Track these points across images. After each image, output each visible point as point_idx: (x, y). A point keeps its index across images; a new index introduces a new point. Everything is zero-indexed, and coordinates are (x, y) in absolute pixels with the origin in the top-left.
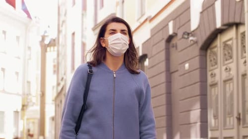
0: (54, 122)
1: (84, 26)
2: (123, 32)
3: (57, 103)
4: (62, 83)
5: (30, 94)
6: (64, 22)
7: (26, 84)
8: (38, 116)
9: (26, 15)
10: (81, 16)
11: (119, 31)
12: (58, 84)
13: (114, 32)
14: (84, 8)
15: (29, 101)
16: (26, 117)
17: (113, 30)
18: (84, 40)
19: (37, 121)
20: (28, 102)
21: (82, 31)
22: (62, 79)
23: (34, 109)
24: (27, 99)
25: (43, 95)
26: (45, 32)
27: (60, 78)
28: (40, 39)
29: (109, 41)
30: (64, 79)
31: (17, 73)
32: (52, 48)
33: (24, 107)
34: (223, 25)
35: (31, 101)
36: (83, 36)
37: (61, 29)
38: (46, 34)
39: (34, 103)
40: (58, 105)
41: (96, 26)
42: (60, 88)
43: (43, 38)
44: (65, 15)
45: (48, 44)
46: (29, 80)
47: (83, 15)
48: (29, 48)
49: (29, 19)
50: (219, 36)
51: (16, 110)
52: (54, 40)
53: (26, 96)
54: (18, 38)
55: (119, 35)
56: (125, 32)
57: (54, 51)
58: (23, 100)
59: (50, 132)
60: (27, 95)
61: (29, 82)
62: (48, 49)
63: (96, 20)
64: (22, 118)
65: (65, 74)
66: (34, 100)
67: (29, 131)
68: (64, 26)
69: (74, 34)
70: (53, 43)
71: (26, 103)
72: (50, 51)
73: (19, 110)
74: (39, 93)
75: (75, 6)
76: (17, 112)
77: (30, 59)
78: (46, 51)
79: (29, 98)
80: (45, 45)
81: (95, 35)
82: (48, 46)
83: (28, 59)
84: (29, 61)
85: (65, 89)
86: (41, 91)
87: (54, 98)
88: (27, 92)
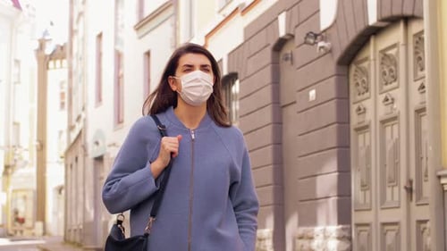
1: (120, 23)
3: (69, 162)
4: (79, 126)
5: (19, 146)
6: (81, 14)
7: (11, 127)
8: (33, 185)
12: (71, 128)
15: (16, 157)
16: (11, 188)
17: (189, 65)
18: (118, 47)
19: (31, 195)
20: (15, 161)
21: (116, 30)
22: (79, 118)
23: (26, 174)
24: (14, 154)
25: (42, 147)
26: (46, 33)
27: (75, 117)
28: (37, 46)
30: (82, 118)
32: (58, 62)
33: (8, 168)
35: (21, 159)
36: (117, 39)
37: (75, 27)
38: (47, 38)
39: (26, 163)
40: (71, 166)
41: (140, 22)
42: (74, 135)
43: (42, 47)
44: (84, 2)
45: (52, 54)
46: (17, 120)
48: (17, 62)
50: (372, 41)
52: (62, 48)
53: (11, 149)
56: (208, 68)
57: (61, 67)
58: (7, 156)
60: (14, 146)
62: (51, 64)
63: (141, 10)
64: (5, 190)
65: (83, 109)
66: (26, 156)
67: (16, 213)
68: (82, 19)
69: (100, 36)
70: (61, 53)
71: (11, 163)
72: (55, 68)
74: (35, 143)
77: (19, 82)
78: (48, 68)
79: (17, 152)
80: (46, 56)
81: (140, 38)
82: (51, 59)
83: (15, 83)
84: (17, 85)
85: (85, 135)
86: (38, 140)
87: (62, 153)
88: (12, 142)
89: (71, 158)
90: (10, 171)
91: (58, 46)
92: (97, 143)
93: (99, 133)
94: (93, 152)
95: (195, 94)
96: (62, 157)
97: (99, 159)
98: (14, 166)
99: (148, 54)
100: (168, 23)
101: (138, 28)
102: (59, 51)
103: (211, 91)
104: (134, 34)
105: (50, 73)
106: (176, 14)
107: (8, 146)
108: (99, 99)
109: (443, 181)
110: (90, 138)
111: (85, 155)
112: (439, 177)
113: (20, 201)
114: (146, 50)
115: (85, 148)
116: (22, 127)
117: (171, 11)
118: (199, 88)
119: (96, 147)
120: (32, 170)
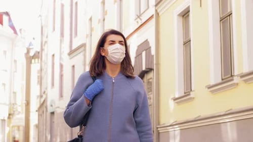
0: (37, 129)
1: (62, 50)
2: (120, 42)
3: (40, 114)
4: (44, 96)
5: (16, 104)
6: (46, 42)
7: (12, 94)
8: (23, 123)
9: (12, 31)
10: (59, 41)
11: (117, 42)
12: (41, 96)
13: (113, 42)
14: (62, 35)
15: (15, 110)
16: (11, 125)
17: (112, 41)
18: (62, 62)
19: (22, 128)
20: (14, 111)
21: (61, 54)
22: (44, 92)
23: (20, 118)
24: (14, 108)
25: (28, 104)
26: (30, 44)
27: (43, 91)
28: (25, 51)
29: (109, 51)
30: (46, 93)
31: (4, 84)
32: (37, 60)
33: (10, 115)
34: (146, 69)
35: (17, 110)
36: (61, 58)
37: (43, 47)
38: (31, 47)
39: (19, 112)
40: (41, 115)
41: (71, 52)
42: (42, 100)
43: (28, 52)
44: (47, 37)
45: (33, 56)
46: (15, 91)
47: (61, 41)
48: (15, 61)
49: (15, 35)
50: (145, 75)
51: (2, 118)
52: (39, 52)
53: (12, 106)
54: (5, 52)
55: (117, 45)
56: (122, 43)
57: (38, 63)
58: (10, 109)
59: (34, 138)
60: (13, 104)
61: (15, 93)
62: (33, 61)
63: (71, 46)
64: (8, 126)
65: (46, 89)
66: (19, 109)
67: (14, 138)
68: (46, 45)
69: (53, 55)
70: (37, 56)
71: (12, 112)
72: (35, 63)
73: (6, 118)
74: (24, 102)
75: (55, 32)
76: (3, 120)
77: (16, 72)
78: (31, 63)
79: (15, 107)
80: (30, 57)
81: (71, 59)
82: (33, 58)
83: (14, 72)
84: (15, 73)
85: (47, 101)
86: (26, 100)
87: (37, 109)
88: (13, 102)
89: (41, 112)
90: (11, 116)
91: (36, 52)
92: (52, 106)
93: (52, 101)
94: (50, 110)
95: (116, 57)
96: (37, 111)
97: (53, 113)
98: (14, 114)
99: (74, 66)
100: (82, 54)
101: (70, 54)
102: (37, 54)
103: (124, 56)
104: (68, 57)
105: (32, 66)
106: (85, 50)
107: (10, 104)
108: (53, 85)
109: (159, 129)
110: (49, 103)
111: (47, 111)
112: (157, 128)
113: (16, 131)
114: (73, 65)
115: (46, 108)
116: (17, 94)
117: (83, 48)
118: (118, 54)
119: (51, 108)
120: (23, 116)
